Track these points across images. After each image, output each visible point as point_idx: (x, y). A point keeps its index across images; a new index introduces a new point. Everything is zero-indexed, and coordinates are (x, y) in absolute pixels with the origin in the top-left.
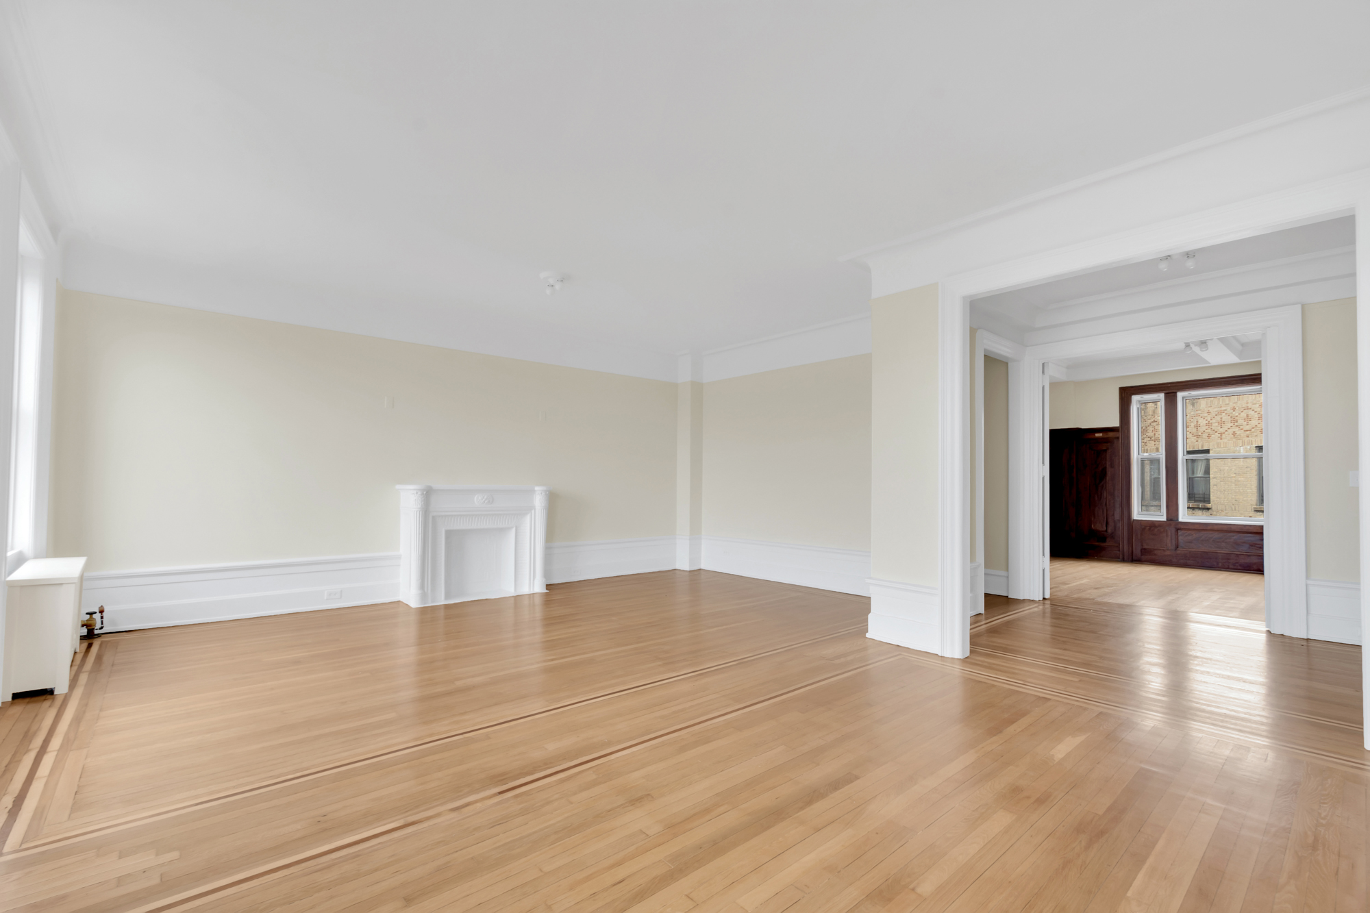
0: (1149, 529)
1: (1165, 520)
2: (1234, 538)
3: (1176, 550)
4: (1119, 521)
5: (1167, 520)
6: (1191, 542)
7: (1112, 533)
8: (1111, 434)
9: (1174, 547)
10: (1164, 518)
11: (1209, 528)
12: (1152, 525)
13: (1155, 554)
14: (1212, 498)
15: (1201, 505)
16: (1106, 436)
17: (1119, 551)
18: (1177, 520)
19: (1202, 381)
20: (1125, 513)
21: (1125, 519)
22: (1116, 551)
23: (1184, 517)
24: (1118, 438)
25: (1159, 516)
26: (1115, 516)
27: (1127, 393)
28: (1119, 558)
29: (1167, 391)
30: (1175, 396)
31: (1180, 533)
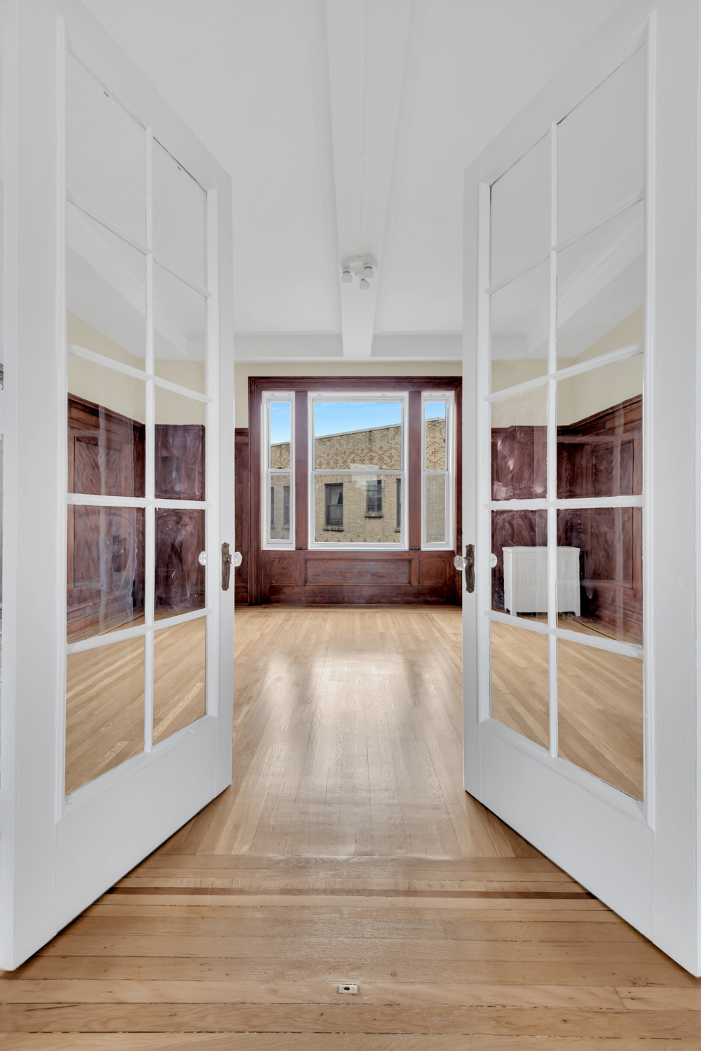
0: (279, 561)
1: (294, 549)
2: (359, 567)
3: (305, 585)
5: (296, 549)
6: (319, 575)
8: (240, 439)
9: (302, 583)
10: (293, 548)
11: (336, 557)
12: (282, 556)
13: (284, 593)
14: (345, 521)
15: (336, 528)
17: (247, 592)
18: (306, 549)
19: (332, 380)
20: (254, 544)
21: (253, 550)
22: (243, 592)
23: (312, 545)
24: (247, 444)
25: (289, 545)
26: (243, 547)
27: (257, 386)
28: (247, 602)
29: (298, 389)
30: (306, 396)
31: (308, 565)
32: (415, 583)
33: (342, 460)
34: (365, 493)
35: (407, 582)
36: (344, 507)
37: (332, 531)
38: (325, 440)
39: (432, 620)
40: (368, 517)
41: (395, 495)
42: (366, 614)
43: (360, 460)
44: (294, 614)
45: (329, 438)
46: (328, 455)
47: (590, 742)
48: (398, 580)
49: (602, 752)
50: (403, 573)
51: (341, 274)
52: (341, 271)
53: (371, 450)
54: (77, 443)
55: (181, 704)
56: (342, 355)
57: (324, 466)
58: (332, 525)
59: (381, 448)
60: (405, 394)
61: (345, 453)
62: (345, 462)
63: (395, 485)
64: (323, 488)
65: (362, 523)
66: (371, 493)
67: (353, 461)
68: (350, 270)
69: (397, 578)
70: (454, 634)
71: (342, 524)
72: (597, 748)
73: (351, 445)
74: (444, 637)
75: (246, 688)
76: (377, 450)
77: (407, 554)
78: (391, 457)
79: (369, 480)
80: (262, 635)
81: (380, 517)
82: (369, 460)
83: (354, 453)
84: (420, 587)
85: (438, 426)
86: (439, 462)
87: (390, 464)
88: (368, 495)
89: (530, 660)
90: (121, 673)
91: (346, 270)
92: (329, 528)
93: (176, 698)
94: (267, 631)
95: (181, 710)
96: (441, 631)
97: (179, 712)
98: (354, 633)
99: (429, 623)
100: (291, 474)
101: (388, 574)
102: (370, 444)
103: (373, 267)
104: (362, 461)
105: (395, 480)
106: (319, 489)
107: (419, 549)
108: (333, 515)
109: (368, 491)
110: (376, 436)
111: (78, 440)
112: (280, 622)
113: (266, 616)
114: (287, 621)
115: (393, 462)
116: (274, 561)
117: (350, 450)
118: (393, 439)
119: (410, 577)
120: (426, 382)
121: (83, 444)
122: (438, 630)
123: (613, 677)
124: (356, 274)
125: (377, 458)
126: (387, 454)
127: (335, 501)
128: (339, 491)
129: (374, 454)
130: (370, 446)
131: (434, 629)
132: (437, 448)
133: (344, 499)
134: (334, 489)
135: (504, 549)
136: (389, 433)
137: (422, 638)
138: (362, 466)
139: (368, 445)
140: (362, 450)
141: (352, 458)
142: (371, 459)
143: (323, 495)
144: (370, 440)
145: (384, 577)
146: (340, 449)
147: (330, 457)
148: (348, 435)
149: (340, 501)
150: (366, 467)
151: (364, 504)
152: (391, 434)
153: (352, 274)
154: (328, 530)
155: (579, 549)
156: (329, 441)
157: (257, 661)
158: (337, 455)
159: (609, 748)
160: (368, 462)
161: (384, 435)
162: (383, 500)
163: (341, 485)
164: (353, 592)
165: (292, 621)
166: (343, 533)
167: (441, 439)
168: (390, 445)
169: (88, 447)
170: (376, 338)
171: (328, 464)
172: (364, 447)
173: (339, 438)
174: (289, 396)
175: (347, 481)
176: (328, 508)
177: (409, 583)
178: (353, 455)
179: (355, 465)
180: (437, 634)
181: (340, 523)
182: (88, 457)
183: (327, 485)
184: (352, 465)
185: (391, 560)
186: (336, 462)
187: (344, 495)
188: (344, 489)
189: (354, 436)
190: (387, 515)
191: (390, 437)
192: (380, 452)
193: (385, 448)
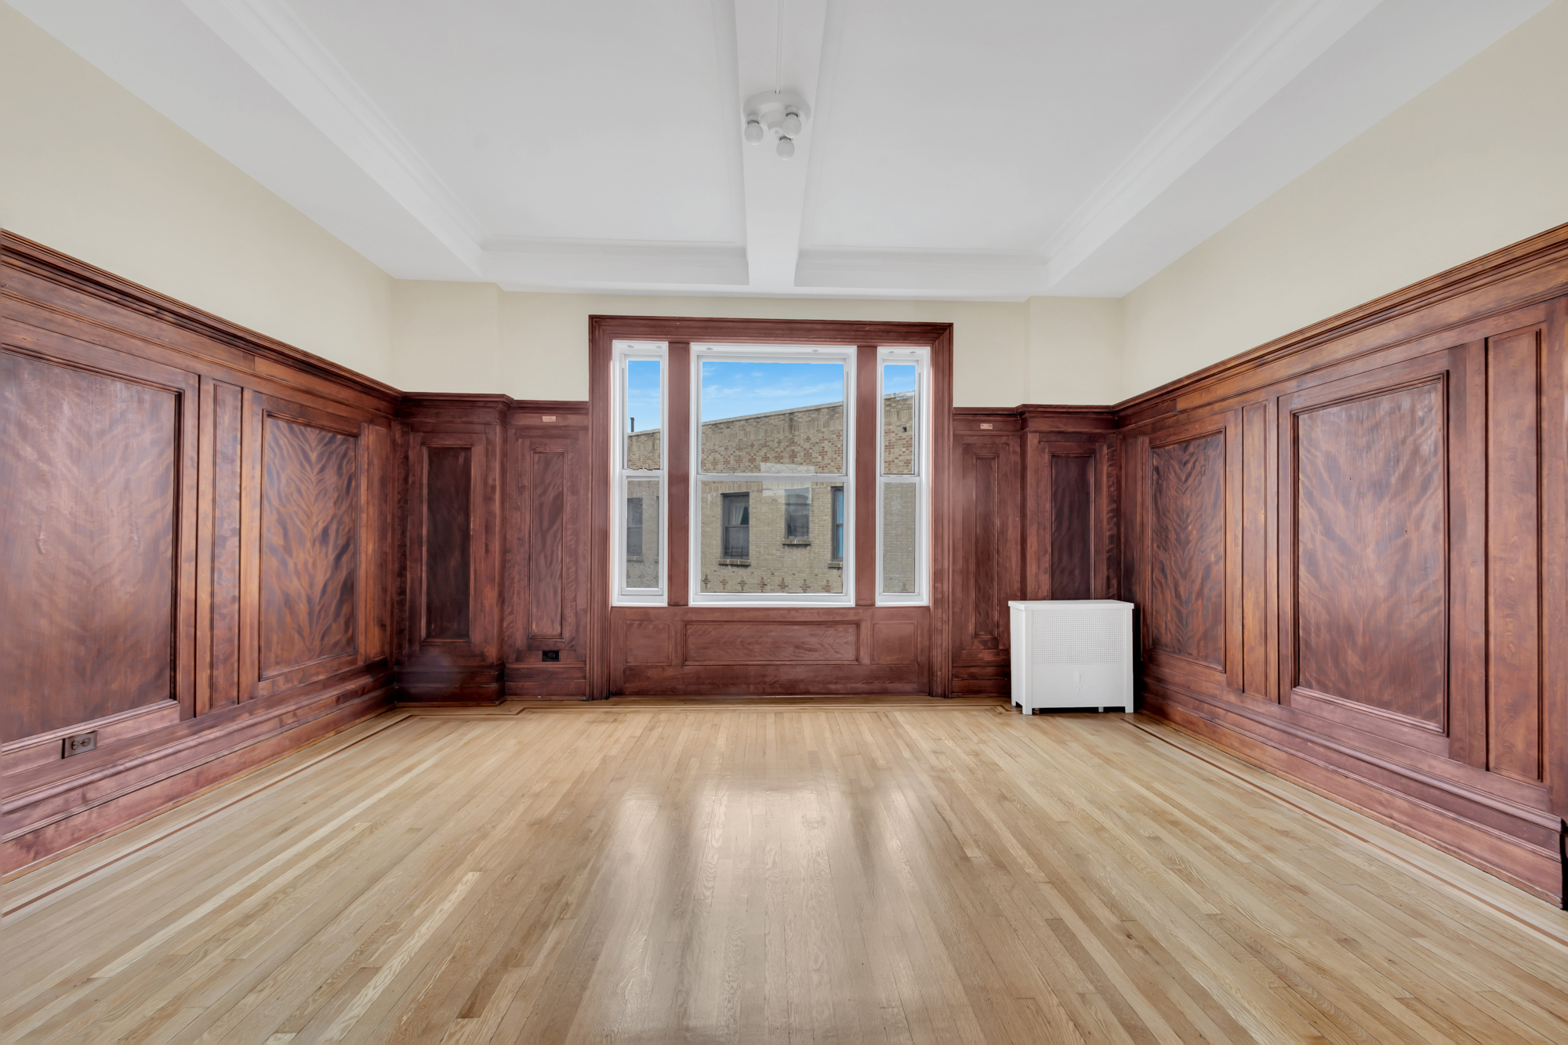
0: (640, 625)
1: (665, 604)
2: (773, 634)
3: (683, 665)
4: (585, 611)
5: (669, 604)
6: (707, 648)
7: (572, 639)
8: (573, 420)
9: (679, 660)
10: (663, 602)
11: (737, 617)
12: (644, 615)
13: (648, 678)
14: (752, 550)
15: (738, 561)
16: (562, 423)
17: (585, 678)
18: (686, 604)
19: (730, 324)
20: (598, 595)
21: (596, 606)
22: (579, 678)
23: (697, 598)
24: (586, 429)
25: (656, 598)
26: (578, 600)
27: (604, 331)
28: (584, 695)
29: (674, 338)
30: (687, 351)
31: (689, 632)
32: (866, 660)
33: (748, 457)
34: (783, 507)
35: (853, 658)
36: (750, 528)
37: (732, 565)
38: (722, 426)
39: (895, 724)
40: (788, 545)
41: (829, 511)
42: (785, 715)
43: (776, 458)
44: (663, 716)
45: (729, 424)
46: (726, 449)
47: (1215, 998)
48: (839, 655)
49: (1242, 1022)
50: (846, 643)
51: (744, 125)
52: (744, 120)
53: (792, 442)
54: (269, 421)
55: (423, 929)
56: (746, 281)
57: (720, 466)
58: (732, 556)
59: (808, 439)
60: (851, 351)
61: (752, 446)
62: (752, 460)
63: (829, 496)
64: (719, 500)
65: (778, 553)
66: (792, 508)
67: (766, 459)
68: (759, 119)
69: (837, 653)
70: (935, 752)
71: (747, 555)
72: (1230, 1012)
73: (761, 435)
74: (918, 760)
75: (559, 883)
76: (802, 442)
77: (852, 612)
78: (823, 453)
79: (789, 487)
80: (604, 761)
81: (806, 545)
82: (790, 457)
83: (765, 445)
84: (874, 667)
85: (895, 407)
86: (896, 461)
87: (821, 464)
88: (787, 511)
89: (1068, 805)
90: (323, 852)
91: (753, 118)
92: (728, 561)
93: (418, 912)
94: (614, 752)
95: (422, 942)
96: (911, 746)
97: (416, 949)
98: (764, 754)
99: (891, 731)
100: (661, 480)
101: (822, 645)
102: (791, 433)
103: (801, 114)
104: (779, 459)
105: (829, 488)
106: (712, 502)
107: (873, 605)
108: (733, 542)
109: (788, 504)
110: (800, 420)
111: (270, 415)
112: (638, 733)
113: (615, 720)
114: (652, 729)
115: (827, 461)
116: (631, 625)
117: (761, 442)
118: (827, 424)
119: (858, 651)
120: (883, 331)
121: (282, 424)
122: (908, 745)
123: (1216, 839)
124: (770, 126)
125: (802, 454)
126: (817, 448)
127: (736, 520)
128: (743, 505)
129: (797, 449)
130: (791, 436)
131: (900, 742)
132: (893, 440)
133: (750, 516)
134: (736, 503)
135: (1011, 603)
136: (821, 416)
137: (881, 762)
138: (779, 466)
139: (787, 434)
140: (779, 442)
141: (763, 454)
142: (793, 457)
143: (718, 510)
144: (791, 427)
145: (815, 650)
146: (745, 439)
147: (729, 453)
148: (757, 418)
149: (745, 520)
150: (785, 469)
151: (781, 526)
152: (823, 417)
153: (764, 126)
154: (727, 565)
155: (1133, 604)
156: (728, 428)
157: (589, 817)
158: (740, 449)
159: (1254, 1012)
160: (787, 460)
161: (813, 420)
162: (811, 519)
163: (746, 495)
164: (764, 676)
165: (660, 730)
166: (749, 570)
167: (899, 426)
168: (821, 435)
169: (292, 430)
170: (803, 255)
171: (726, 462)
172: (782, 437)
173: (743, 423)
174: (657, 350)
175: (755, 489)
176: (726, 530)
177: (857, 660)
178: (764, 450)
179: (768, 464)
180: (907, 754)
181: (745, 553)
182: (292, 446)
183: (725, 496)
184: (763, 466)
185: (827, 622)
186: (739, 460)
187: (751, 510)
188: (751, 501)
189: (767, 420)
190: (817, 542)
191: (821, 423)
192: (807, 446)
193: (814, 440)
